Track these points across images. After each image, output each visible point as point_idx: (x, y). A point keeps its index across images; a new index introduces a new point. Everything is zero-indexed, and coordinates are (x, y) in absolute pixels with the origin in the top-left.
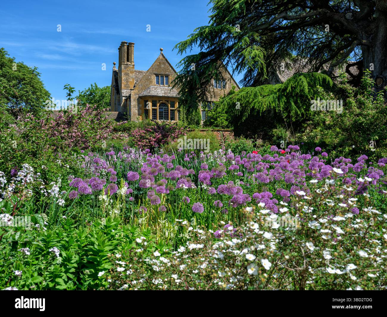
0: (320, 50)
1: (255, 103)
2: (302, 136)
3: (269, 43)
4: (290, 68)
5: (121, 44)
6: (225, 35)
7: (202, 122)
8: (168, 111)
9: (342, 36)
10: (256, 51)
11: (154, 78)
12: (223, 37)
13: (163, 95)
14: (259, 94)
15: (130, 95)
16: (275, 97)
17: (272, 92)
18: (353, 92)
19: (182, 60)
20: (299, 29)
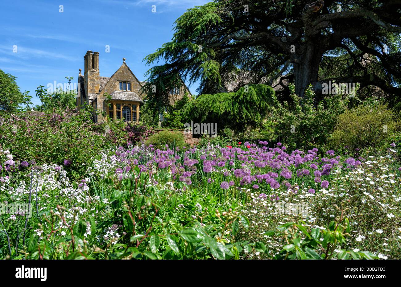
0: (259, 66)
1: (214, 107)
2: (244, 135)
3: (219, 58)
4: (236, 80)
5: (87, 53)
6: (186, 50)
7: (160, 123)
8: (130, 113)
9: (276, 54)
10: (213, 65)
11: (118, 84)
12: (184, 52)
13: (126, 99)
14: (216, 100)
15: (97, 98)
16: (230, 103)
17: (227, 99)
18: (299, 100)
19: (150, 70)
20: (243, 48)
